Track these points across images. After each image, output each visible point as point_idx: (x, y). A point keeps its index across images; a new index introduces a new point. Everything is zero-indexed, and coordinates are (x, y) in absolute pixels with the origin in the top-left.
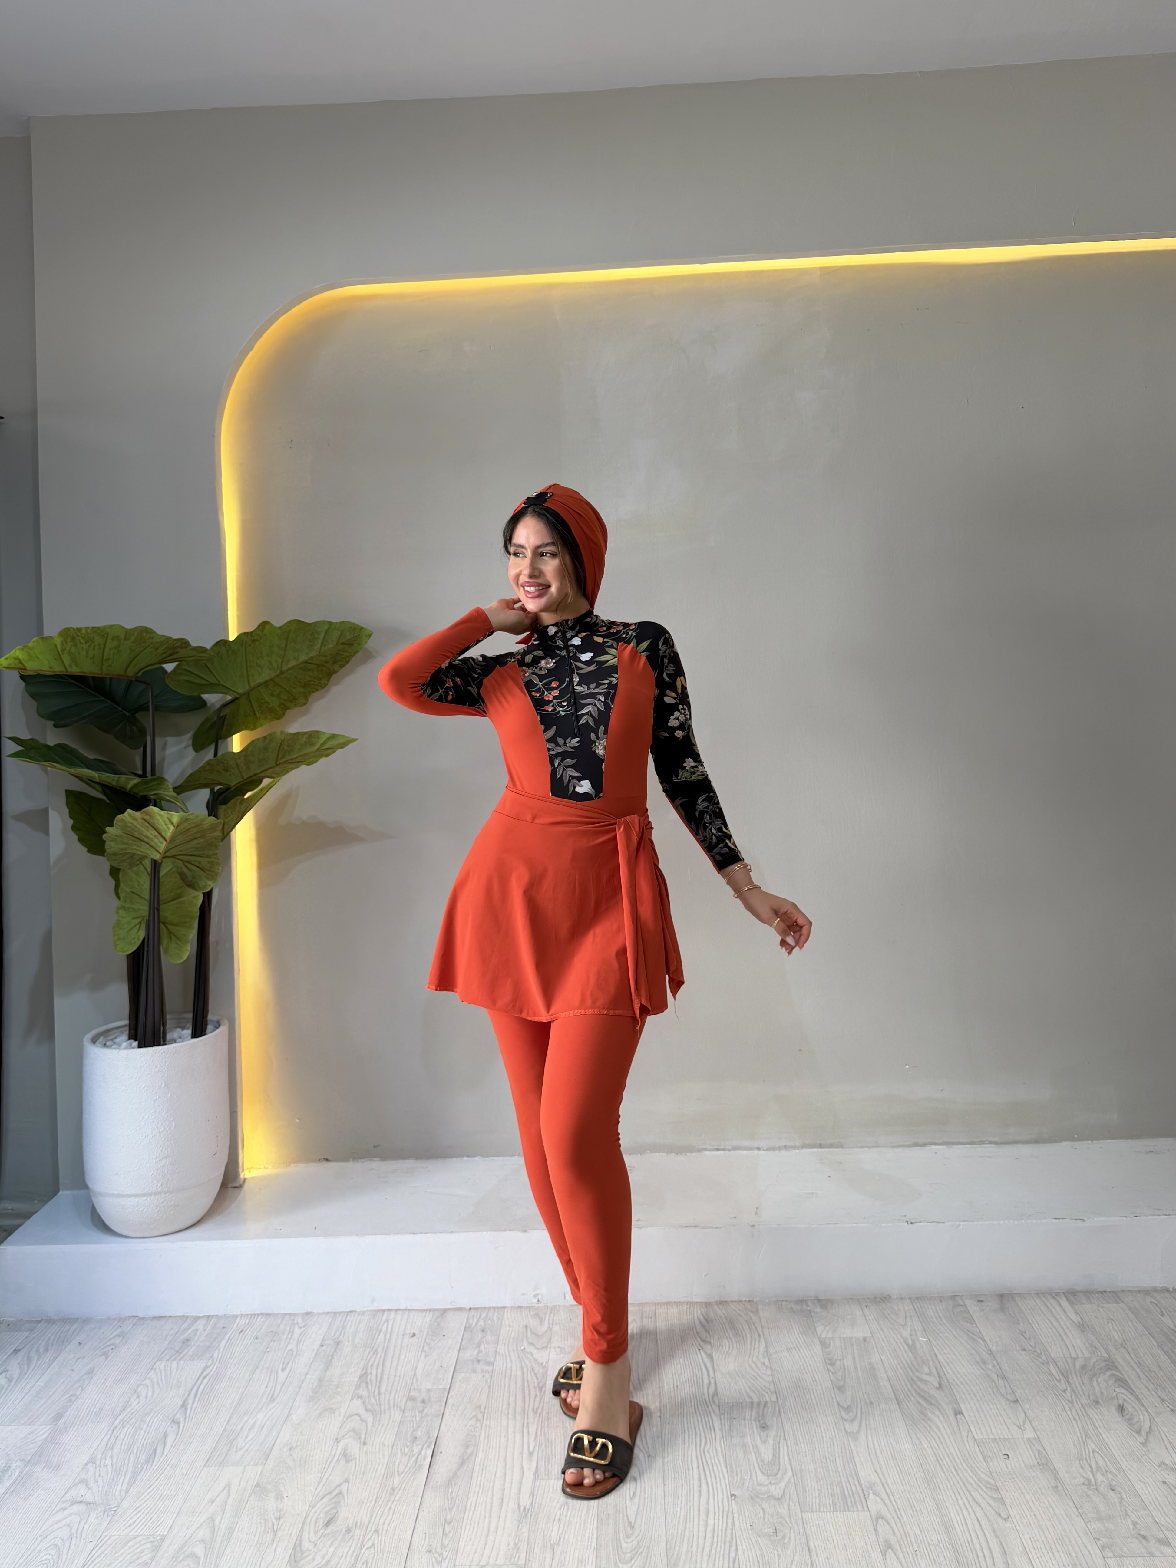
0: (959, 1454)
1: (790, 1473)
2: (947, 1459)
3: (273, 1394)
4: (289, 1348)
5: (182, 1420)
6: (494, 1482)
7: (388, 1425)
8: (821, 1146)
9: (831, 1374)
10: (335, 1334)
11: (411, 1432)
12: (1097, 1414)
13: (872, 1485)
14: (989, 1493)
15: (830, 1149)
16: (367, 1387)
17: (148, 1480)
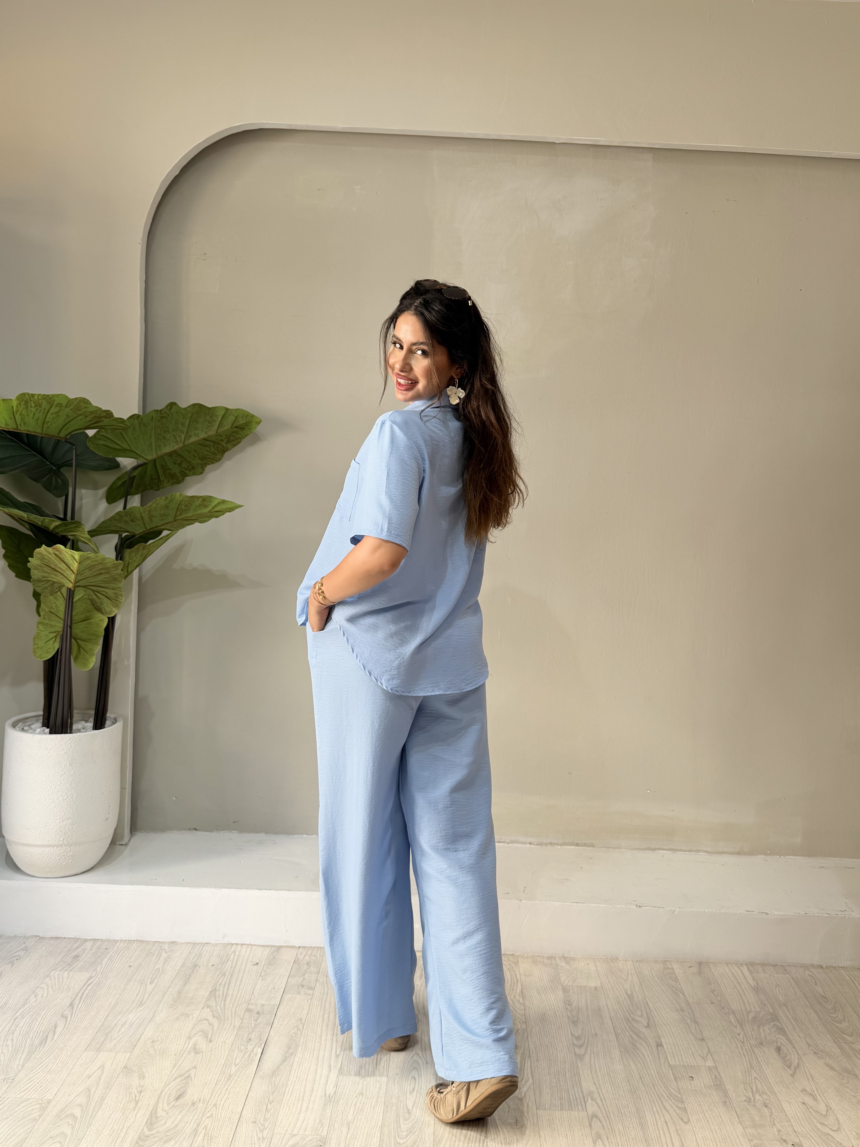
0: (657, 1075)
1: (531, 1081)
2: (648, 1079)
3: (142, 1001)
4: (157, 967)
5: (69, 1015)
6: (308, 1075)
7: (229, 1028)
8: (577, 845)
9: (568, 1012)
10: (193, 959)
11: (246, 1035)
12: (760, 1052)
13: (591, 1093)
14: (676, 1103)
15: (584, 848)
16: (215, 1000)
17: (40, 1058)
